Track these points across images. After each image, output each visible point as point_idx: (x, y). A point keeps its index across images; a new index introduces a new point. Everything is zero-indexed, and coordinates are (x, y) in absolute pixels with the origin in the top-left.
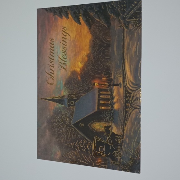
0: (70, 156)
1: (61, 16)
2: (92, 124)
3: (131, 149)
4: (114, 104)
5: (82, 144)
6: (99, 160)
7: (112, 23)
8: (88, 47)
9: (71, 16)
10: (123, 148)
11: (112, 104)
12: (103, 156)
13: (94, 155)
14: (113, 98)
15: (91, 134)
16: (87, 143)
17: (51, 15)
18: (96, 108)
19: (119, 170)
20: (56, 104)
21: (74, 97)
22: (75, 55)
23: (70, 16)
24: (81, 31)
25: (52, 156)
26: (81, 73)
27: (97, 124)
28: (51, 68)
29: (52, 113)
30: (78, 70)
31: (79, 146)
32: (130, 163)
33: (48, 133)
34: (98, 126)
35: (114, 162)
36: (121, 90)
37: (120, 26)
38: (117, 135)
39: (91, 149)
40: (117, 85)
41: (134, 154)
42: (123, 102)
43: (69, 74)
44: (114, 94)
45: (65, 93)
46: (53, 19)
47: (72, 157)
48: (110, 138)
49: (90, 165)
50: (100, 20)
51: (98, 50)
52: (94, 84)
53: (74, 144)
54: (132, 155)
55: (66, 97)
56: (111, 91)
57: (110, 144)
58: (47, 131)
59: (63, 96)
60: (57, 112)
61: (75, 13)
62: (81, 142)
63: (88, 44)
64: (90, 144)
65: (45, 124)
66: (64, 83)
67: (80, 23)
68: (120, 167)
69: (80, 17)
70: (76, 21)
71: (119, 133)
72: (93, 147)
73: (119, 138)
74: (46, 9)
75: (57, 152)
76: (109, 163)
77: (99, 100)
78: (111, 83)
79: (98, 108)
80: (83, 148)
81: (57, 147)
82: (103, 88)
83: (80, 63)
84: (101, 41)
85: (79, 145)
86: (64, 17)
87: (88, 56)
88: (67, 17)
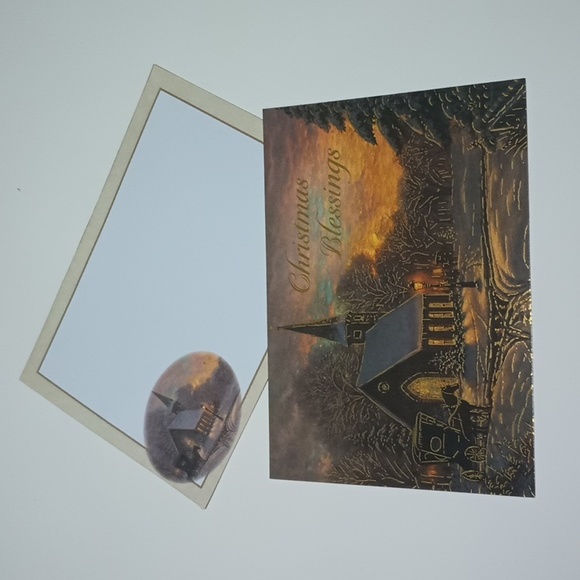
0: (356, 465)
1: (325, 125)
2: (409, 382)
3: (509, 439)
4: (465, 330)
5: (387, 434)
6: (432, 473)
7: (454, 138)
8: (395, 196)
9: (352, 124)
10: (490, 439)
11: (460, 332)
12: (442, 460)
13: (417, 459)
14: (462, 318)
15: (409, 407)
16: (399, 432)
17: (300, 123)
18: (420, 344)
19: (483, 492)
20: (316, 340)
21: (362, 319)
22: (362, 218)
23: (348, 124)
24: (375, 160)
25: (310, 468)
26: (379, 260)
27: (422, 384)
28: (303, 251)
29: (306, 363)
30: (372, 253)
31: (379, 441)
32: (511, 471)
33: (296, 413)
34: (426, 388)
35: (468, 474)
36: (482, 298)
37: (474, 145)
38: (474, 407)
39: (410, 445)
40: (471, 285)
41: (518, 450)
42: (488, 325)
43: (349, 264)
44: (465, 307)
45: (338, 311)
46: (306, 132)
47: (362, 469)
48: (456, 416)
49: (409, 484)
50: (424, 131)
51: (420, 203)
52: (413, 285)
53: (367, 435)
54: (514, 454)
55: (342, 320)
56: (456, 299)
57: (457, 431)
58: (296, 407)
59: (334, 319)
60: (319, 359)
61: (360, 117)
62: (383, 430)
63: (395, 189)
64: (407, 432)
65: (290, 391)
66: (335, 287)
67: (374, 141)
68: (484, 486)
69: (374, 127)
70: (362, 136)
71: (480, 402)
72: (415, 439)
73: (480, 414)
74: (287, 110)
75: (322, 458)
76: (457, 476)
77: (426, 323)
78: (455, 280)
79: (425, 343)
80: (389, 444)
81: (321, 446)
82: (437, 294)
83: (374, 236)
84: (428, 180)
85: (379, 437)
86: (333, 127)
87: (396, 217)
88: (341, 127)
